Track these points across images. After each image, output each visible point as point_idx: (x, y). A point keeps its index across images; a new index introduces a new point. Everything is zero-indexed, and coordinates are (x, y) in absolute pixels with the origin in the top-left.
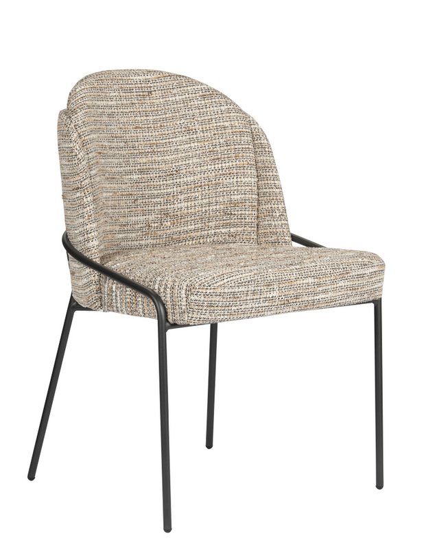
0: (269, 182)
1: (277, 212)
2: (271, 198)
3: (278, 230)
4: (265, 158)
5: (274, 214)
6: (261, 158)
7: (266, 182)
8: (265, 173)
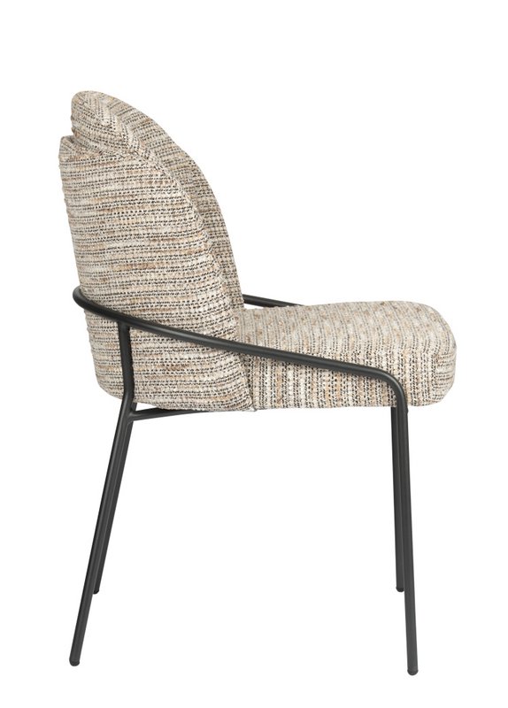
0: (217, 229)
1: (230, 266)
2: (221, 249)
3: (232, 290)
4: (208, 198)
5: (227, 270)
6: (204, 199)
7: (213, 229)
8: (210, 218)
